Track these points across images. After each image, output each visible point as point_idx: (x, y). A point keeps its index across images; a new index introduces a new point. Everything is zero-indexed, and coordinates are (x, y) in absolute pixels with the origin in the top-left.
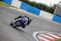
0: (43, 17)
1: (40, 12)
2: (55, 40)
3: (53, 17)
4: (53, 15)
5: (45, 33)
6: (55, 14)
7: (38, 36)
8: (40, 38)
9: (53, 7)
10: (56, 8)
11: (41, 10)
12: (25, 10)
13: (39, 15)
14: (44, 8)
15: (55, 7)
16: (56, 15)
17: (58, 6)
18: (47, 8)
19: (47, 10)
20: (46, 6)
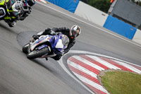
0: (82, 18)
2: (106, 71)
4: (107, 15)
6: (112, 14)
7: (68, 61)
11: (80, 2)
13: (73, 11)
16: (114, 16)
19: (94, 2)
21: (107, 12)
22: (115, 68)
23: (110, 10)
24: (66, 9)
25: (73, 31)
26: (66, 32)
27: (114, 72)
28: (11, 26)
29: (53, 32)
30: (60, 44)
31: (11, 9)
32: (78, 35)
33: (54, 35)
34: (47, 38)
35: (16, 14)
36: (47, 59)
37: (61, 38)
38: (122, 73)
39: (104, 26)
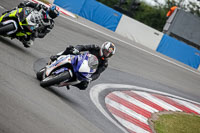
1: (119, 20)
2: (161, 114)
3: (159, 42)
4: (161, 34)
5: (130, 90)
6: (168, 33)
8: (114, 104)
9: (165, 8)
10: (172, 12)
12: (69, 11)
13: (114, 29)
14: (132, 9)
15: (169, 9)
16: (172, 35)
17: (179, 6)
18: (143, 11)
19: (143, 16)
20: (139, 4)
21: (161, 30)
22: (174, 109)
23: (166, 28)
24: (104, 26)
25: (104, 50)
26: (94, 50)
27: (171, 115)
28: (26, 46)
29: (76, 51)
30: (85, 67)
31: (25, 22)
32: (111, 55)
33: (77, 54)
34: (68, 59)
35: (32, 29)
36: (68, 88)
37: (87, 58)
38: (183, 116)
39: (157, 50)
